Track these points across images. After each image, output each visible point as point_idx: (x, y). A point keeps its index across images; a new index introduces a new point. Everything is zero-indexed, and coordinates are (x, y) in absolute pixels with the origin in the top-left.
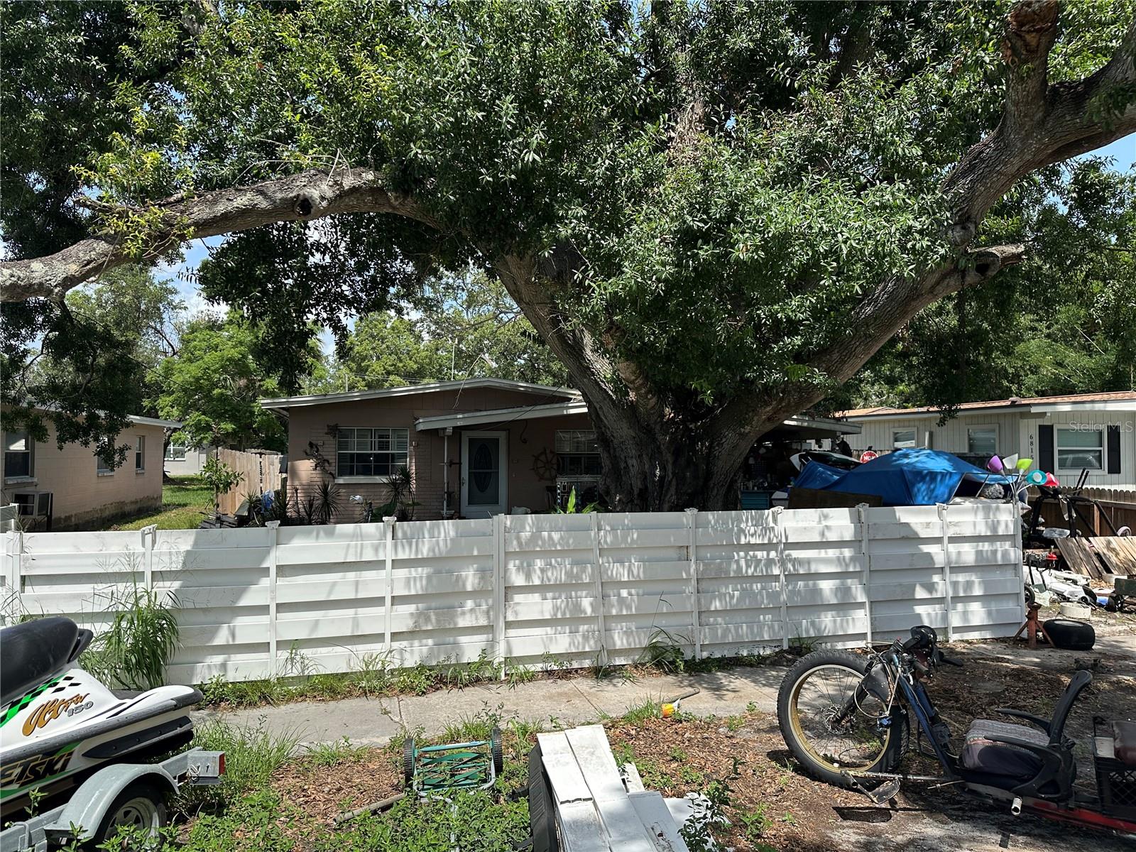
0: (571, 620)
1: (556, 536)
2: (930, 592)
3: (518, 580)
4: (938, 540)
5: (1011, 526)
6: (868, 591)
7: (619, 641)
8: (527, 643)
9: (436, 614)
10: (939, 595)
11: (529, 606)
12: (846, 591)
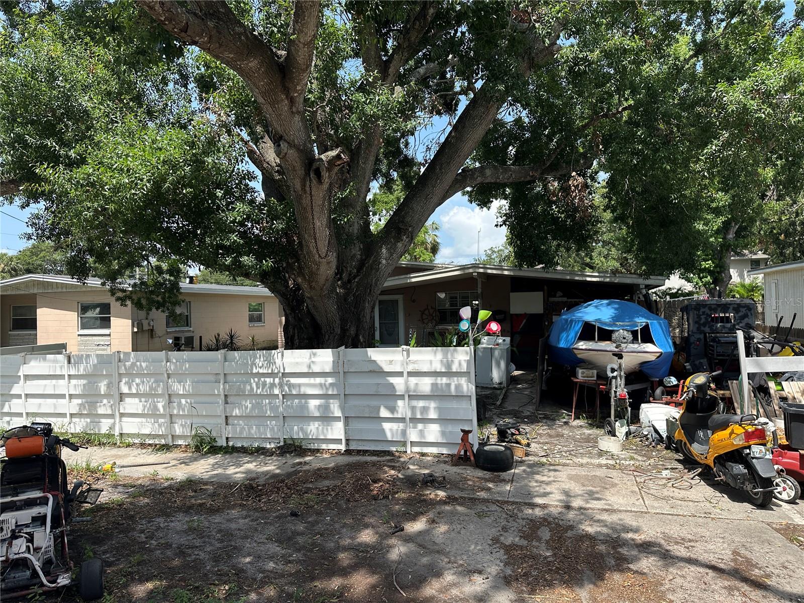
0: (153, 414)
1: (144, 365)
2: (393, 413)
3: (125, 389)
4: (400, 374)
5: (465, 365)
6: (342, 409)
7: (178, 430)
8: (131, 426)
9: (89, 406)
10: (400, 416)
11: (132, 405)
12: (326, 408)
